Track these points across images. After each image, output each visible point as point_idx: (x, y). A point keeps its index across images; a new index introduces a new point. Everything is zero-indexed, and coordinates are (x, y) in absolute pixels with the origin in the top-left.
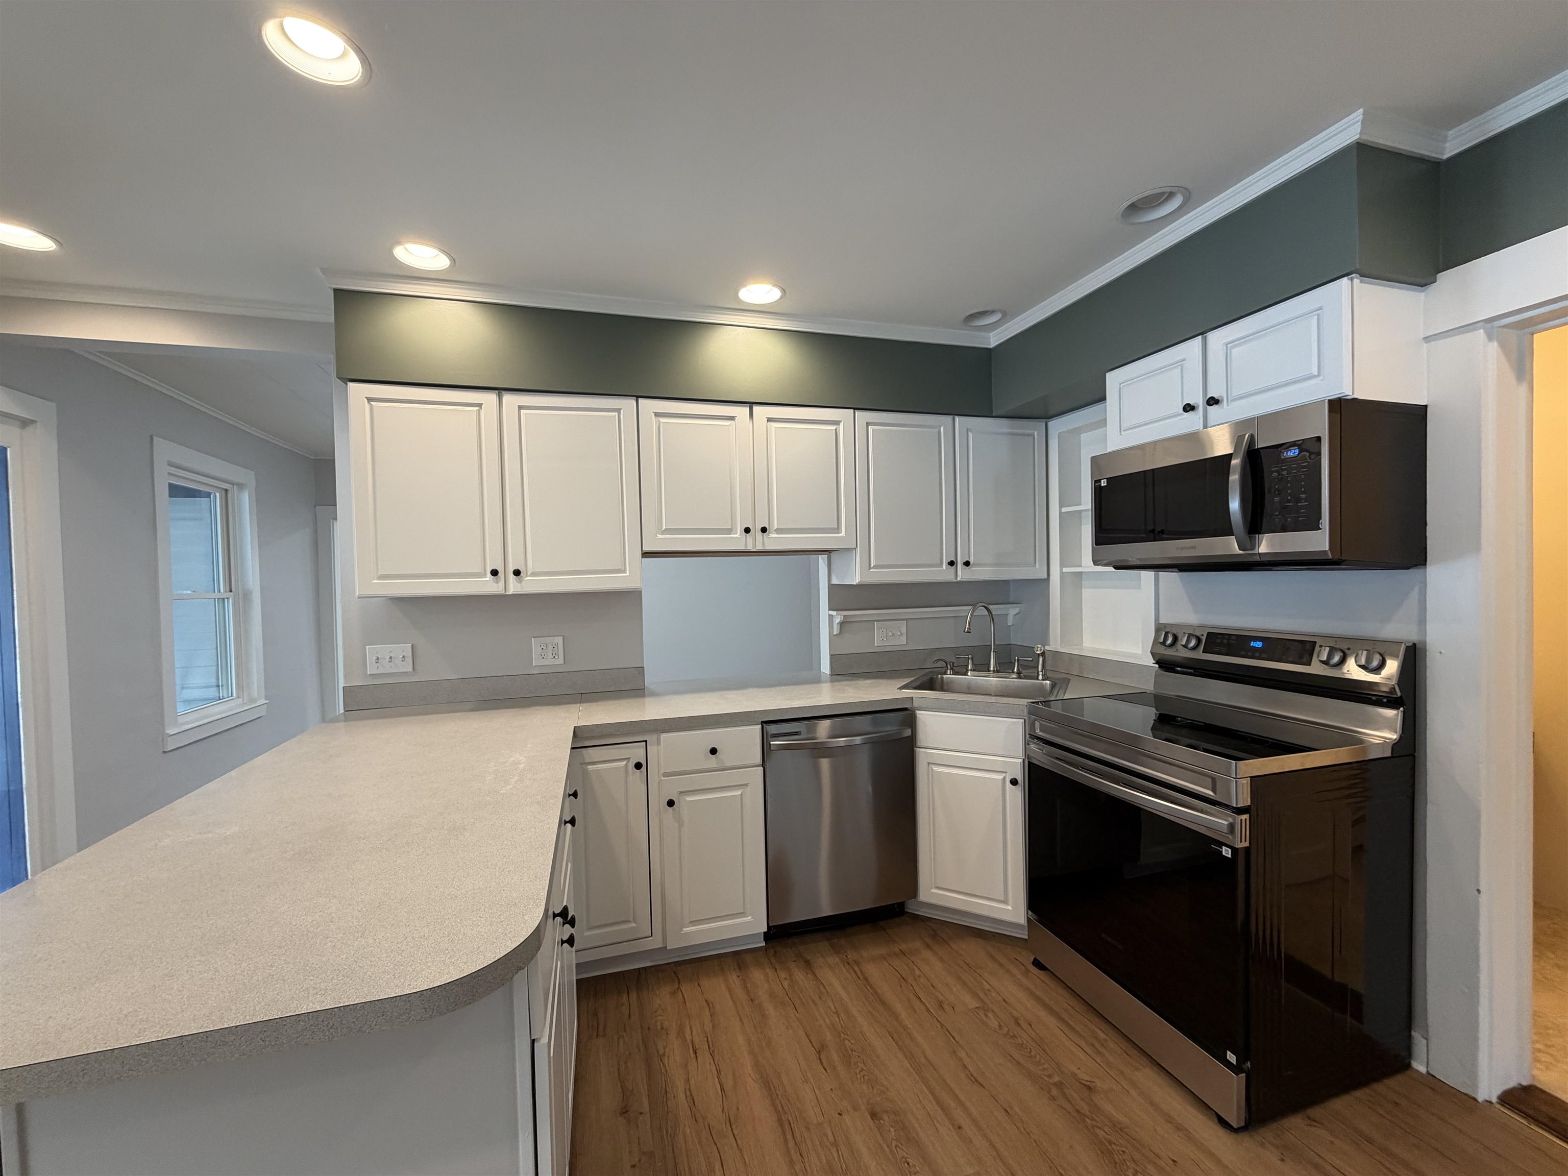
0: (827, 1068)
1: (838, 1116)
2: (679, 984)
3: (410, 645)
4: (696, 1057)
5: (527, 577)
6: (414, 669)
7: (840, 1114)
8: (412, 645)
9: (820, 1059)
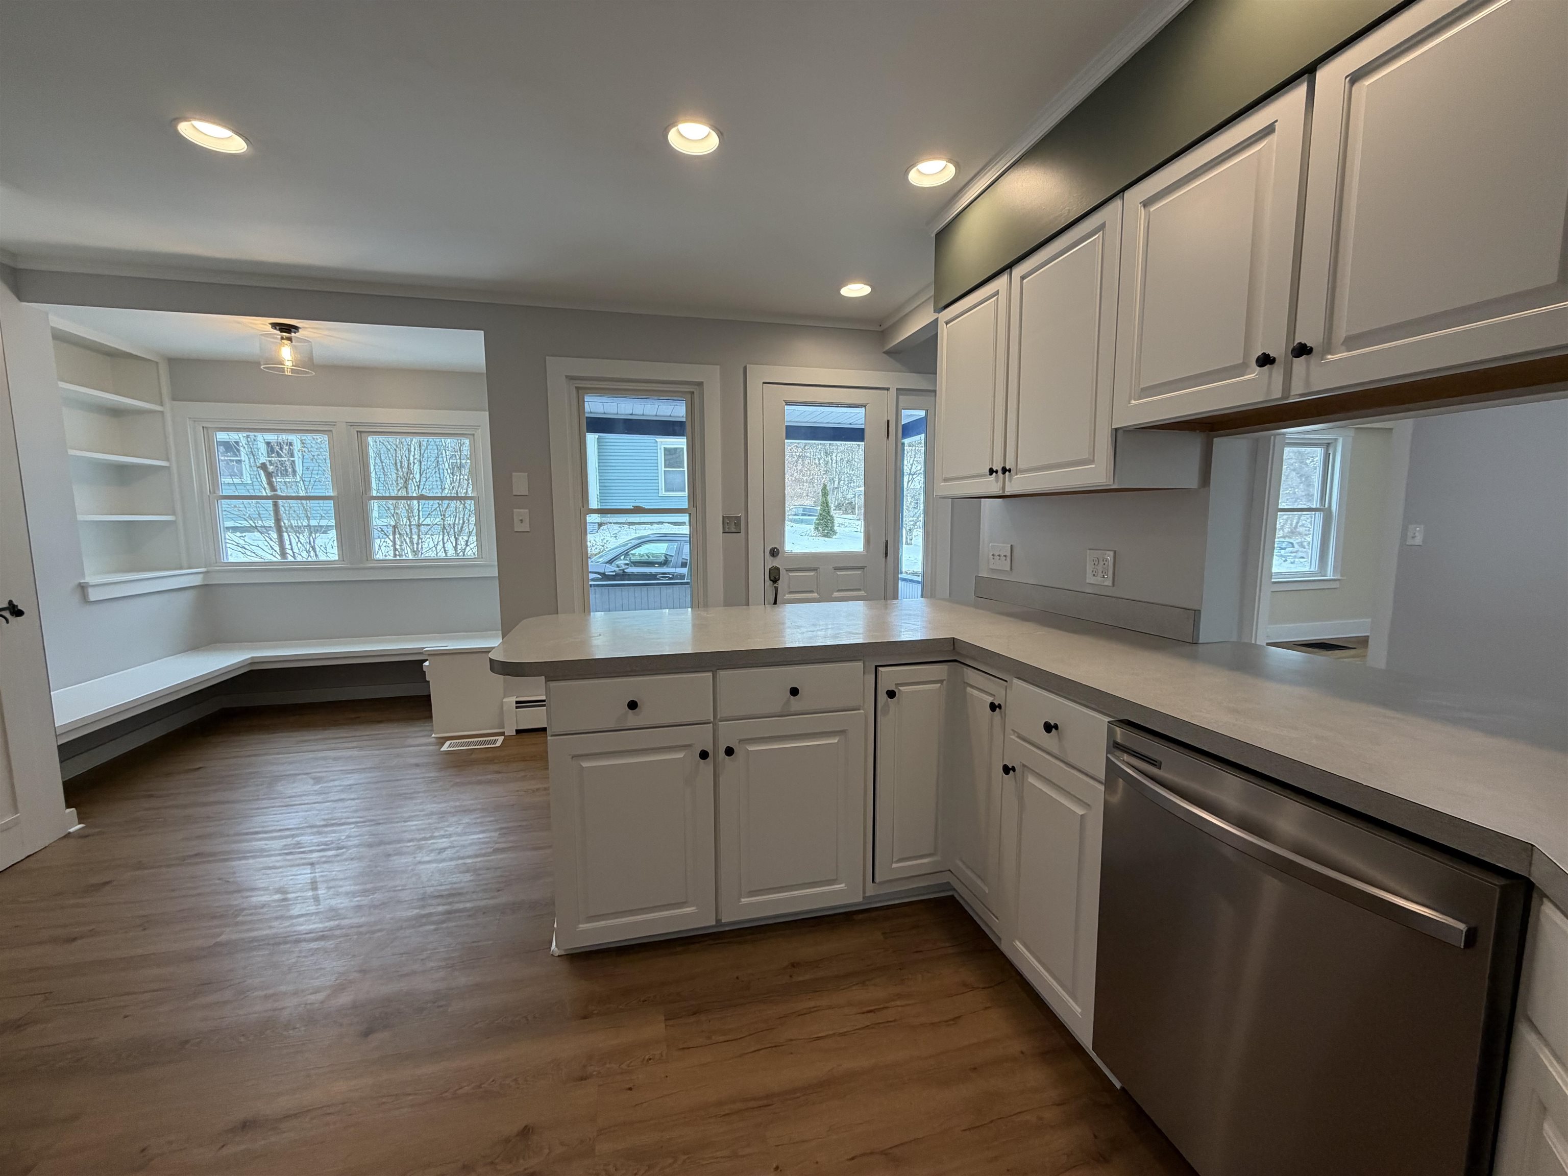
0: (853, 1161)
1: (774, 1166)
2: (983, 988)
3: (1009, 545)
4: (863, 1013)
5: (1017, 475)
6: (1011, 569)
7: (777, 1168)
8: (1012, 545)
9: (872, 1153)
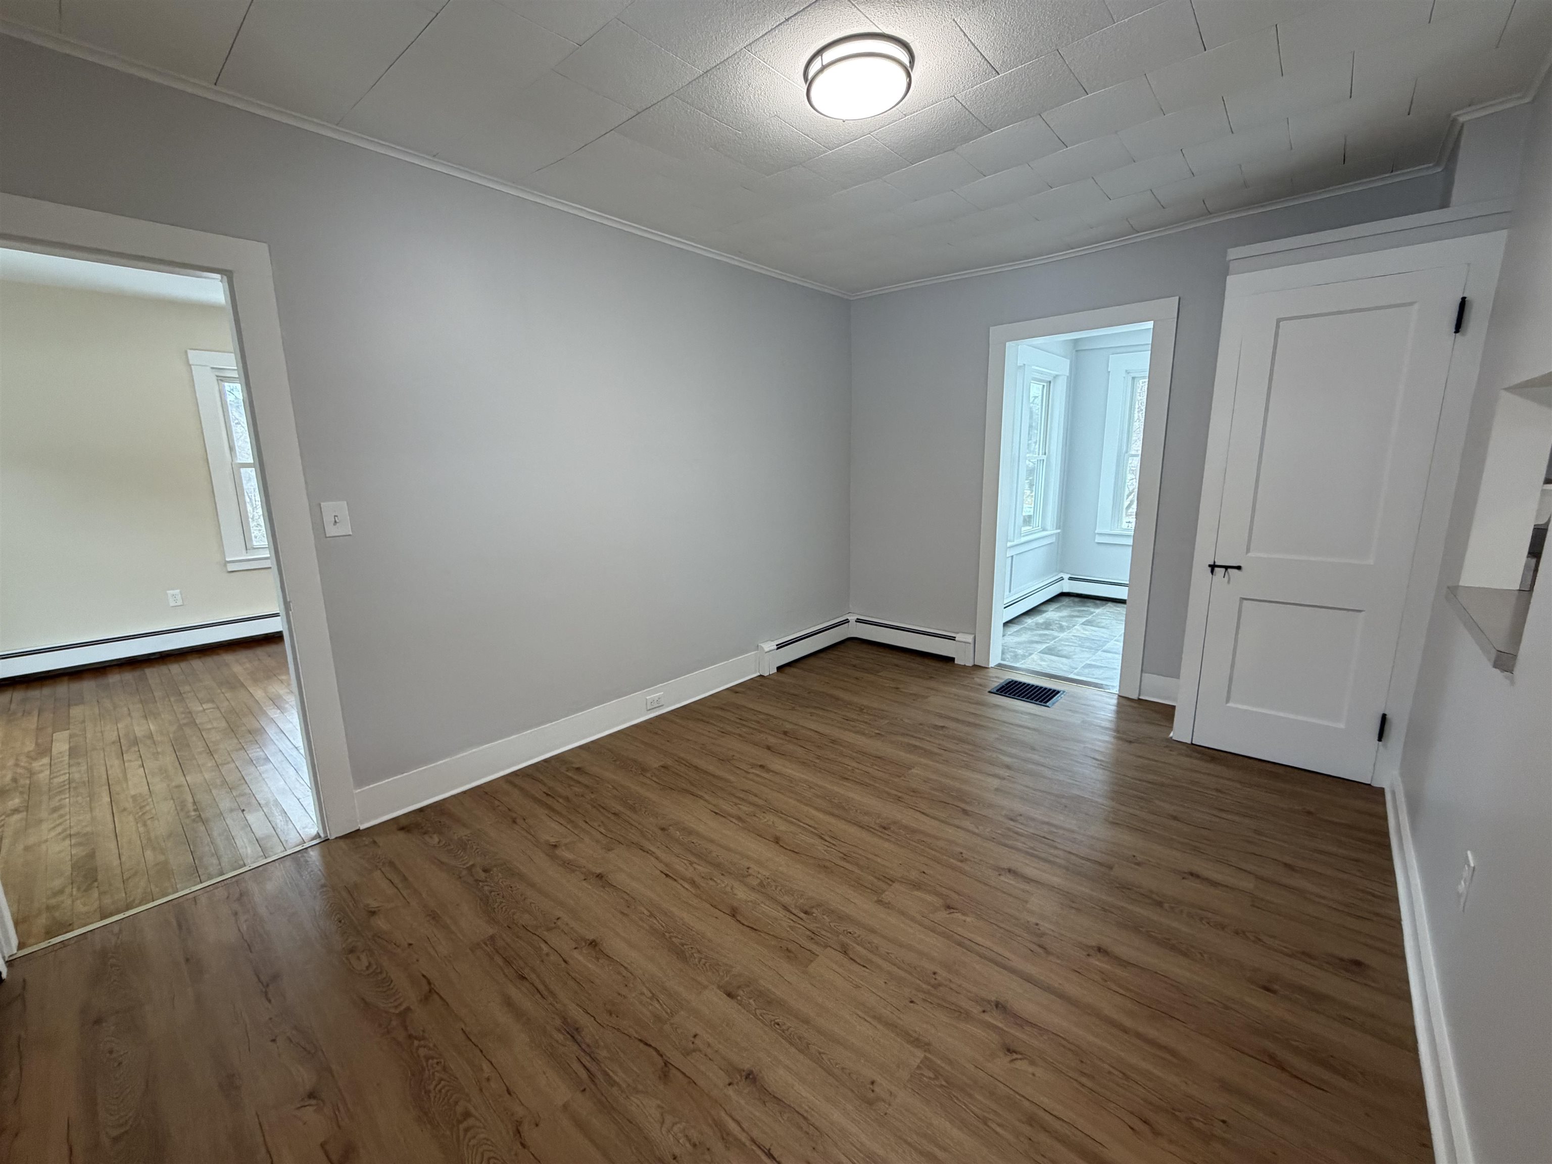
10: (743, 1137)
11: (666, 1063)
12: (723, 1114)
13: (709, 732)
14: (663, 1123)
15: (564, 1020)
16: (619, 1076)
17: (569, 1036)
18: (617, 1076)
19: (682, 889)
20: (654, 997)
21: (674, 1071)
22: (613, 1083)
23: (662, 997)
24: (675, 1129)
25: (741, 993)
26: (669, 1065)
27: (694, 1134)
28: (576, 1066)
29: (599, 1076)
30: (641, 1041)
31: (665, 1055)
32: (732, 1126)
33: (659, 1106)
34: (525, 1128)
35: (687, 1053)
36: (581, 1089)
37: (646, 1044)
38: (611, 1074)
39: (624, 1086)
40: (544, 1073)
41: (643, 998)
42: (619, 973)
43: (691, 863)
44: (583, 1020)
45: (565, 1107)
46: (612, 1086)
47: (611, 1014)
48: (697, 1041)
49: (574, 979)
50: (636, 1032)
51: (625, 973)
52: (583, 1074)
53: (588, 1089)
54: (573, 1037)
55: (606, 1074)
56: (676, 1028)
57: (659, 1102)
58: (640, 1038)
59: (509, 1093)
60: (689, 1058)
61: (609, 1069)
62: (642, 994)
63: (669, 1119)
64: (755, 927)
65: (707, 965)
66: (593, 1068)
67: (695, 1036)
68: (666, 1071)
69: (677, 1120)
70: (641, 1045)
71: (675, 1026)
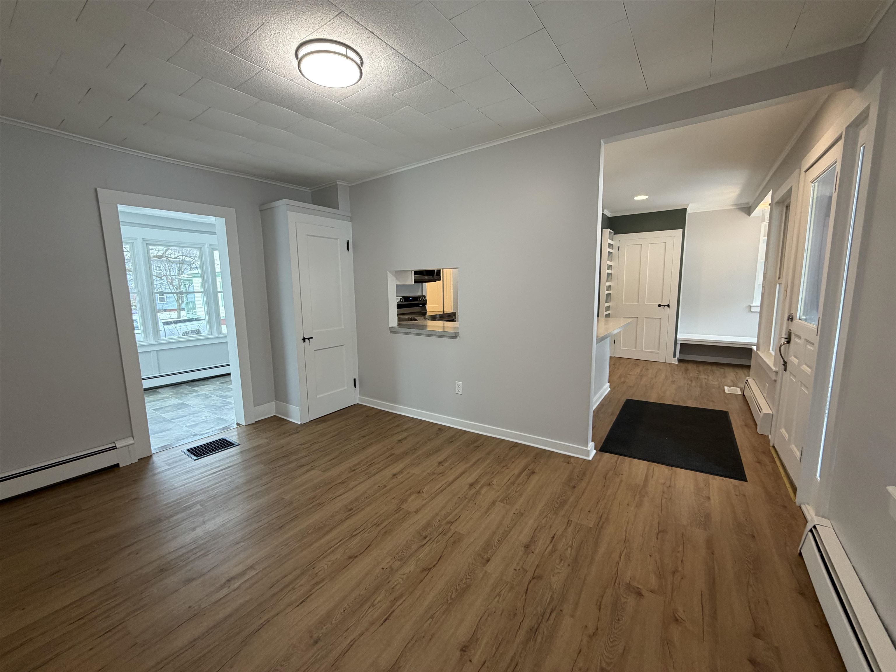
10: (551, 546)
11: (534, 578)
12: (546, 553)
13: (91, 649)
14: (559, 573)
15: (528, 640)
16: (548, 597)
17: (537, 632)
18: (548, 598)
19: (403, 605)
20: (499, 595)
21: (536, 574)
22: (552, 598)
23: (497, 591)
24: (559, 567)
25: (485, 557)
26: (534, 577)
27: (558, 561)
28: (551, 621)
29: (551, 607)
30: (526, 593)
31: (530, 579)
32: (549, 549)
33: (553, 576)
34: (591, 631)
35: (526, 571)
36: (561, 612)
37: (527, 590)
38: (548, 601)
39: (551, 593)
40: (562, 636)
41: (500, 601)
42: (486, 620)
43: (373, 605)
44: (525, 627)
45: (572, 616)
46: (553, 598)
47: (516, 614)
48: (518, 569)
49: (497, 649)
50: (522, 596)
51: (485, 617)
52: (554, 615)
53: (560, 609)
54: (536, 630)
55: (549, 604)
56: (514, 578)
57: (552, 576)
58: (525, 594)
59: (580, 651)
60: (527, 570)
61: (546, 603)
62: (498, 602)
63: (556, 571)
64: (439, 557)
65: (470, 574)
66: (549, 611)
67: (515, 570)
68: (536, 578)
69: (555, 568)
70: (528, 592)
71: (513, 579)
